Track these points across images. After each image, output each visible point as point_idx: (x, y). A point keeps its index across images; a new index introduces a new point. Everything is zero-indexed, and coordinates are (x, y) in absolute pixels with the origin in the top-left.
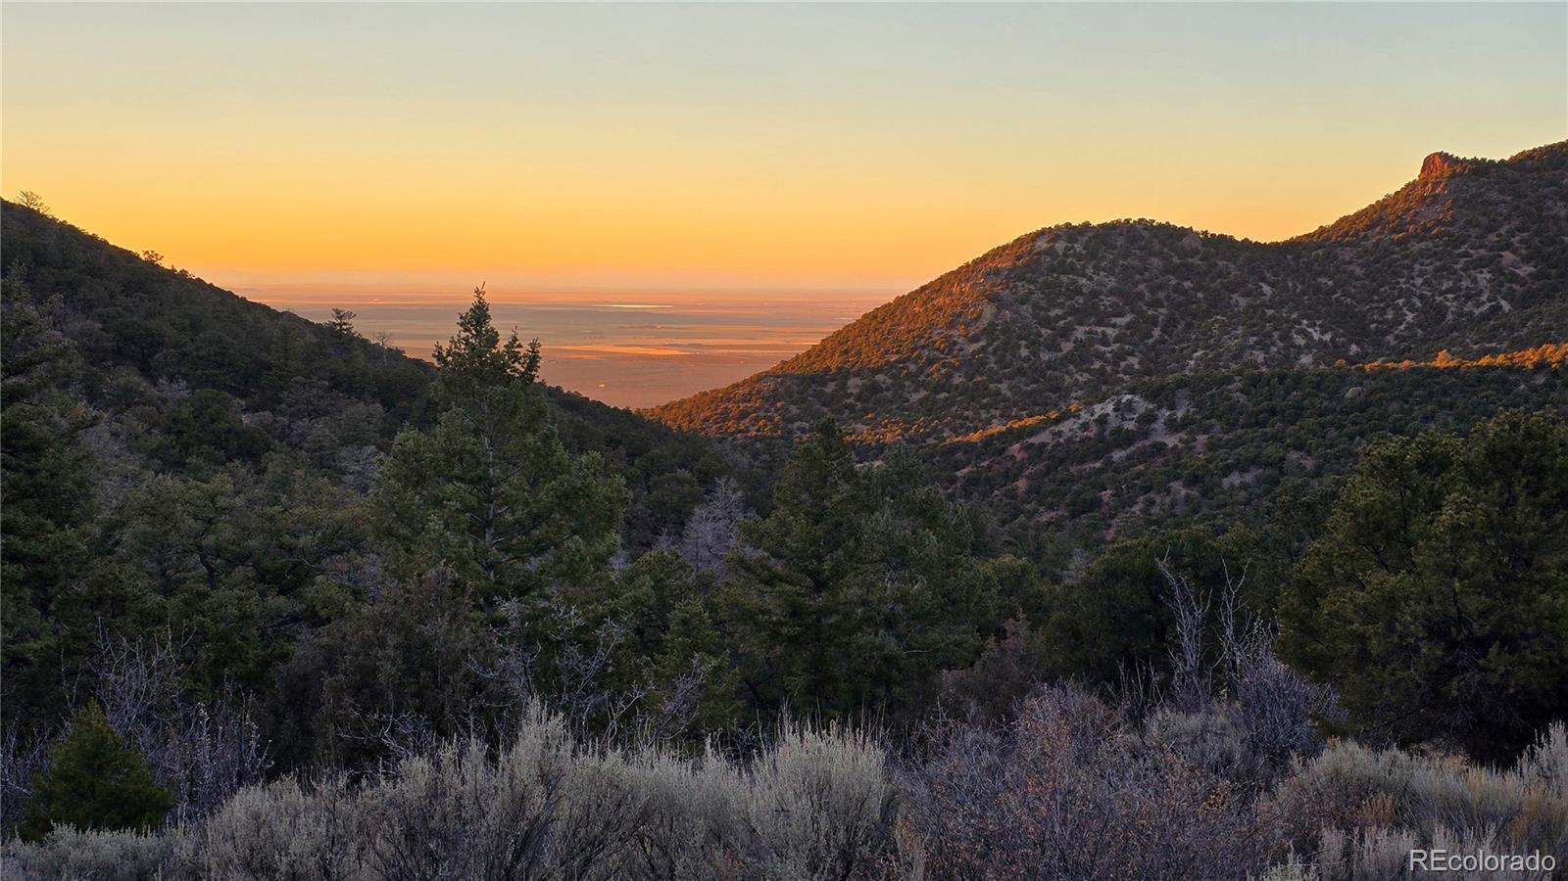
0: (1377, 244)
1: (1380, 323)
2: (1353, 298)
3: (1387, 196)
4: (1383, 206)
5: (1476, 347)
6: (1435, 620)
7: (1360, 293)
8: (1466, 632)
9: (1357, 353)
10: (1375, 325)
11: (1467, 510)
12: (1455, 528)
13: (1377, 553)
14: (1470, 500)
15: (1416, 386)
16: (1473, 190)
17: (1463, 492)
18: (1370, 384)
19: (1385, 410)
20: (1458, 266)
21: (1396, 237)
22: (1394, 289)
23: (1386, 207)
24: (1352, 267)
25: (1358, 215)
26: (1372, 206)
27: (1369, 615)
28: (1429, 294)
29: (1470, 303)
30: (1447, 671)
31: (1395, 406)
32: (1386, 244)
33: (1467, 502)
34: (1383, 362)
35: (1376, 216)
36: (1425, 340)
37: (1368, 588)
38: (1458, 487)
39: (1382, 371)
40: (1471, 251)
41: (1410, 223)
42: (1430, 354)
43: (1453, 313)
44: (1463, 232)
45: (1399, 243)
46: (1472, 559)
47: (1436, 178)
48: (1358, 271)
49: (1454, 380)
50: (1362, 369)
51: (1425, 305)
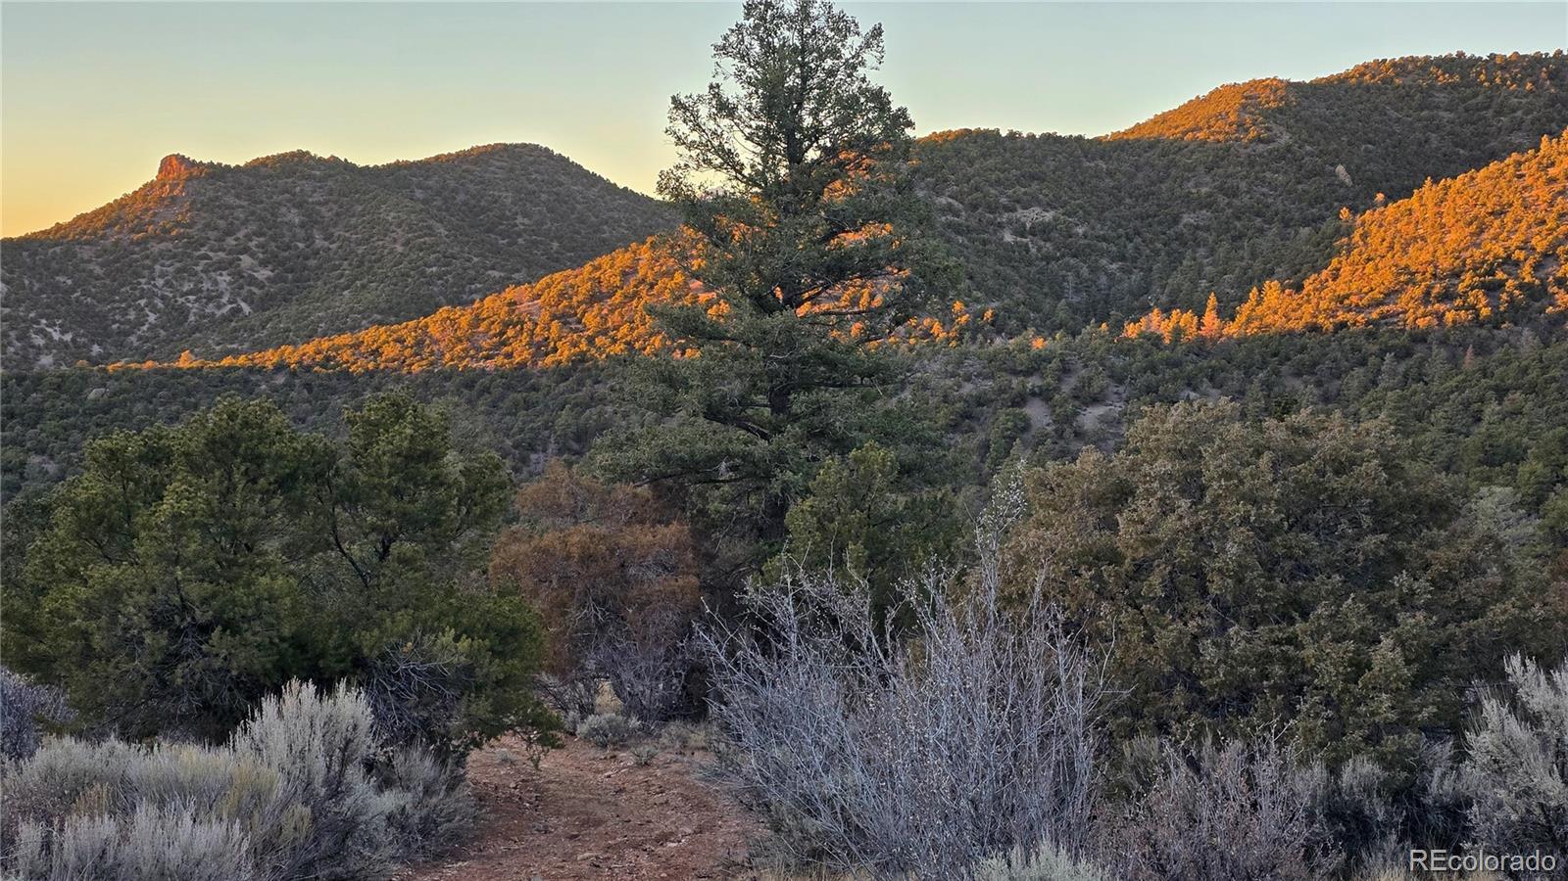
0: (116, 244)
1: (122, 323)
2: (94, 298)
3: (126, 195)
4: (121, 204)
5: (218, 348)
6: (159, 609)
7: (101, 292)
8: (189, 619)
9: (100, 354)
10: (117, 325)
11: (188, 499)
12: (176, 516)
13: (100, 547)
14: (192, 490)
15: (160, 386)
16: (211, 194)
17: (183, 481)
18: (113, 385)
19: (130, 411)
20: (199, 268)
21: (135, 237)
22: (136, 289)
23: (124, 207)
24: (91, 267)
25: (96, 213)
26: (109, 205)
27: (92, 611)
28: (171, 295)
29: (211, 305)
30: (172, 659)
31: (139, 406)
32: (125, 244)
33: (187, 491)
34: (128, 363)
35: (114, 215)
36: (168, 341)
37: (91, 582)
38: (179, 477)
39: (126, 372)
40: (211, 254)
41: (149, 223)
42: (174, 355)
43: (195, 314)
44: (203, 235)
45: (138, 243)
46: (193, 546)
47: (174, 179)
48: (98, 270)
49: (197, 381)
50: (104, 370)
51: (166, 307)
